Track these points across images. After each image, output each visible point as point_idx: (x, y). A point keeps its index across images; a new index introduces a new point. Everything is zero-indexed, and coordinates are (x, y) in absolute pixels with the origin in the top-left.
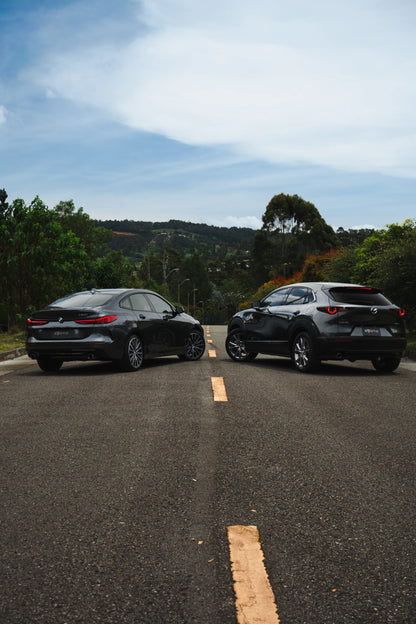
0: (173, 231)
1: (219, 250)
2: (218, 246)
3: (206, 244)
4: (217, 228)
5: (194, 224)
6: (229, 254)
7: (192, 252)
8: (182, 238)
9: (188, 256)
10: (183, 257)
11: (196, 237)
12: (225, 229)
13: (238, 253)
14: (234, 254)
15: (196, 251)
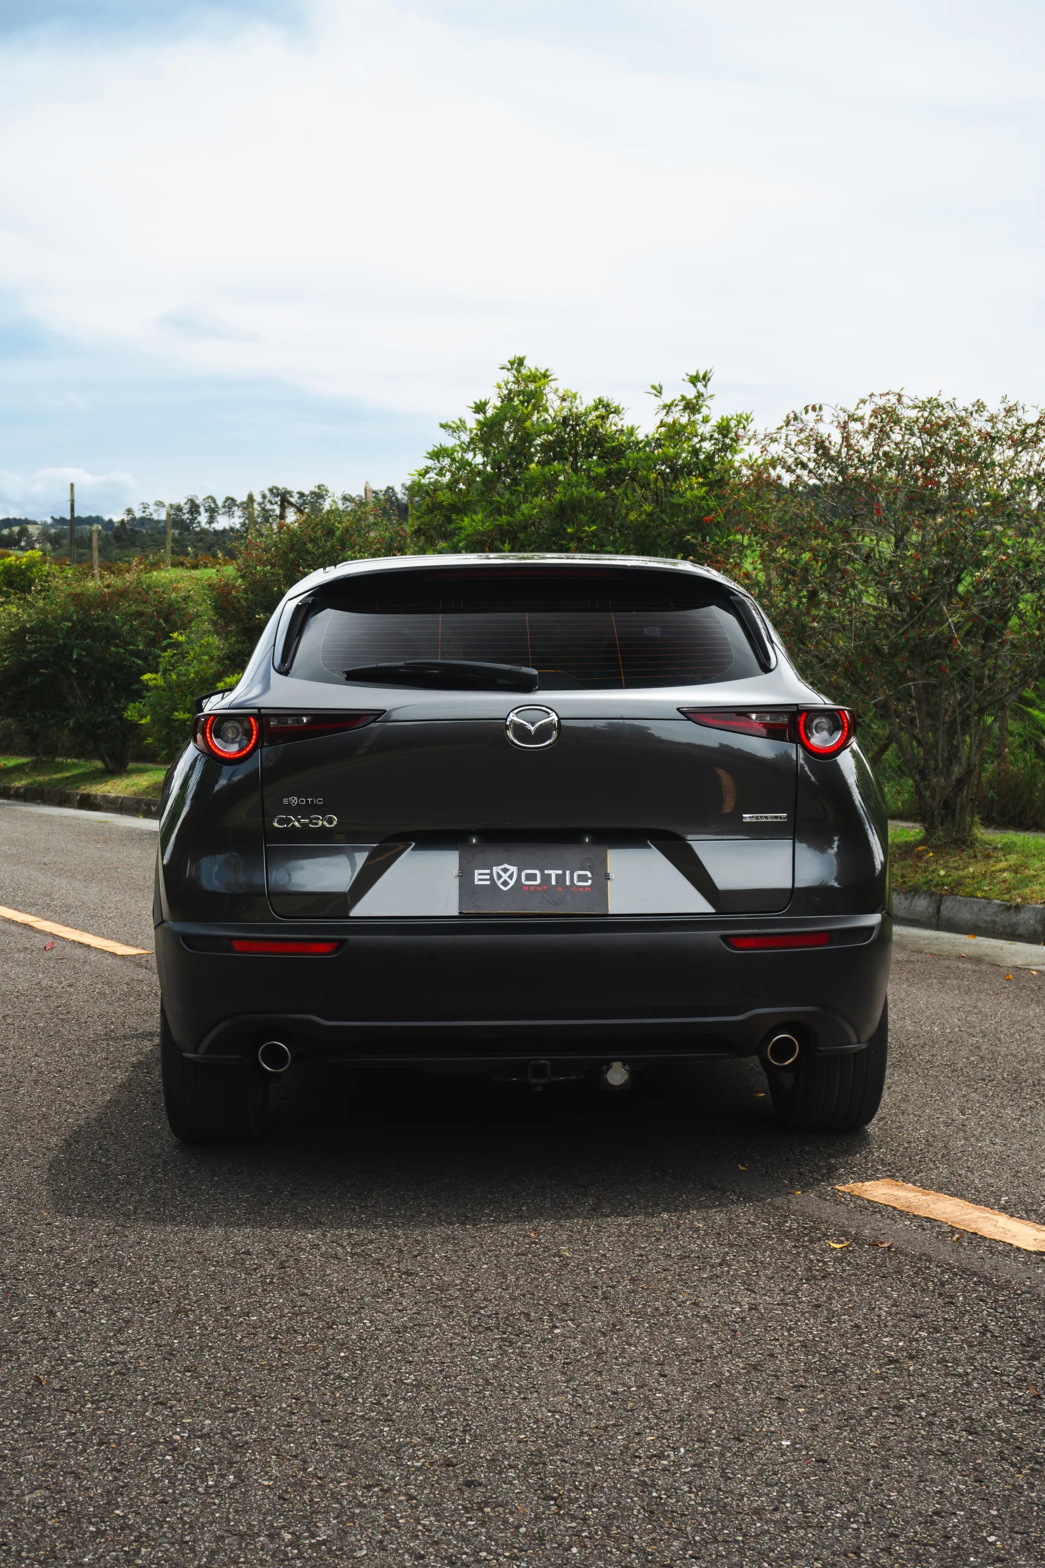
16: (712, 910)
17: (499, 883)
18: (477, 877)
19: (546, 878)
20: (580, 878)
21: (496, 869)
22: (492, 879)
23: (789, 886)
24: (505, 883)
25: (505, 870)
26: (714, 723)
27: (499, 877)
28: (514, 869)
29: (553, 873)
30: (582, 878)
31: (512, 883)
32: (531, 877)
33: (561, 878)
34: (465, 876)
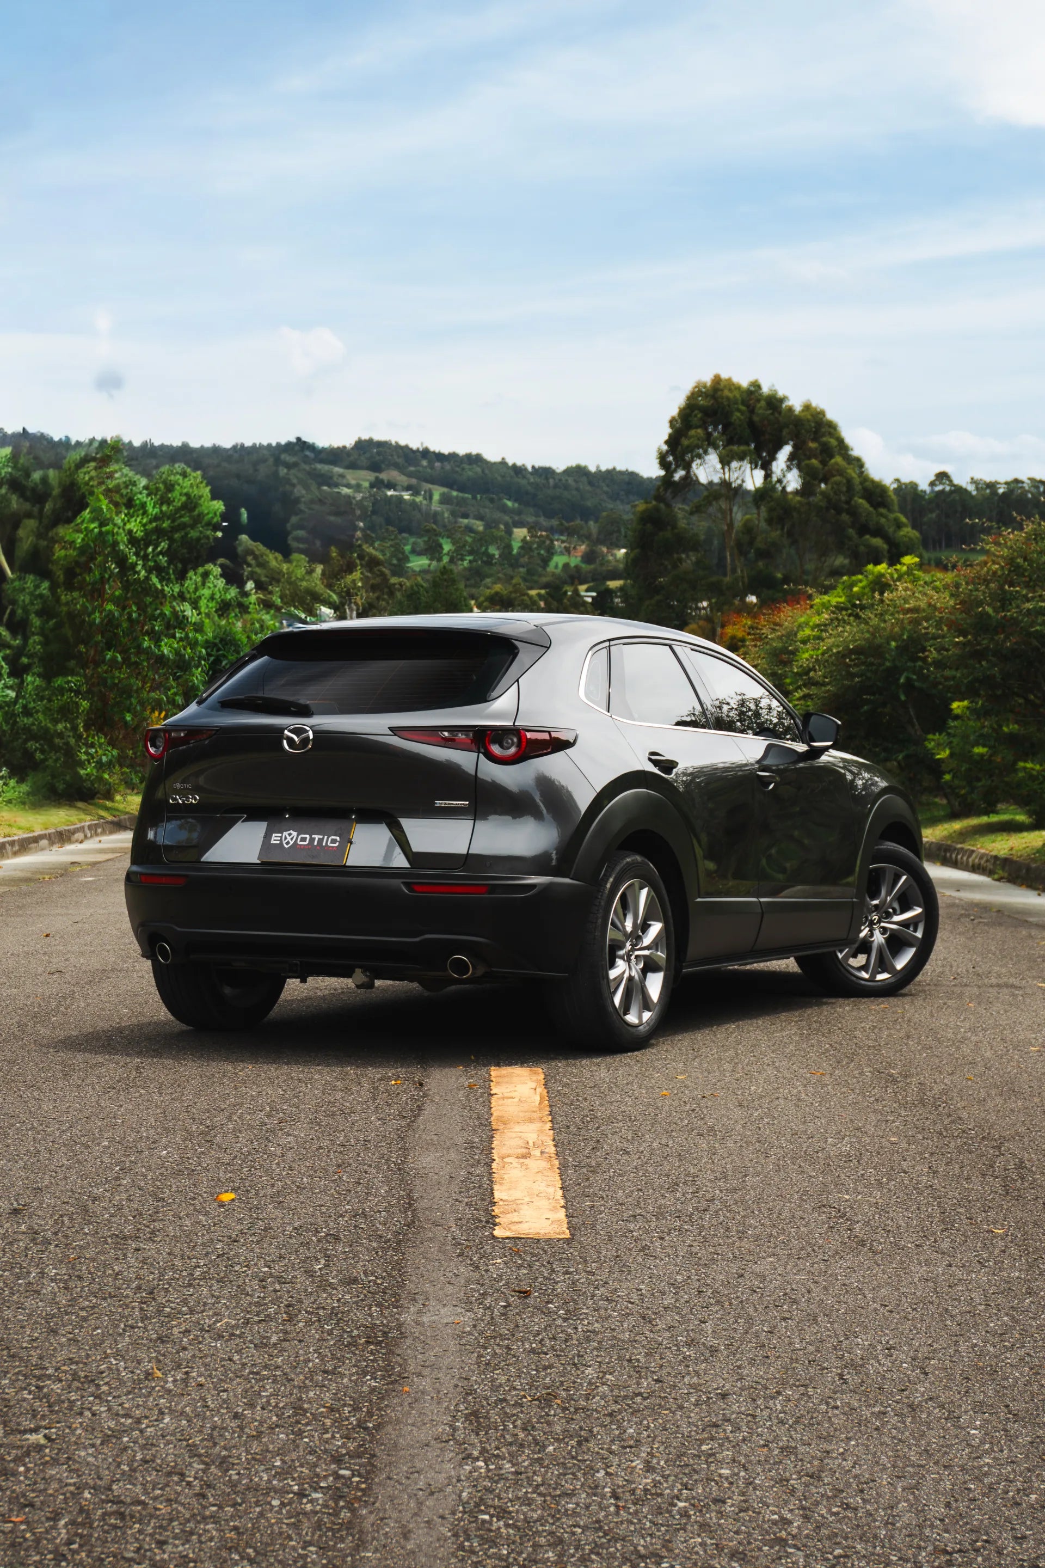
0: (370, 476)
1: (526, 546)
2: (520, 533)
3: (479, 526)
4: (518, 470)
5: (440, 457)
6: (559, 560)
7: (433, 550)
8: (400, 499)
9: (419, 563)
10: (399, 570)
11: (445, 500)
12: (545, 473)
13: (589, 557)
14: (575, 561)
15: (447, 547)
16: (408, 866)
17: (284, 842)
18: (273, 838)
19: (312, 840)
20: (331, 841)
21: (285, 834)
22: (281, 840)
23: (465, 852)
24: (288, 843)
25: (290, 835)
26: (416, 738)
27: (286, 838)
28: (295, 834)
29: (317, 837)
30: (334, 841)
31: (292, 843)
32: (303, 839)
33: (320, 841)
34: (267, 836)
